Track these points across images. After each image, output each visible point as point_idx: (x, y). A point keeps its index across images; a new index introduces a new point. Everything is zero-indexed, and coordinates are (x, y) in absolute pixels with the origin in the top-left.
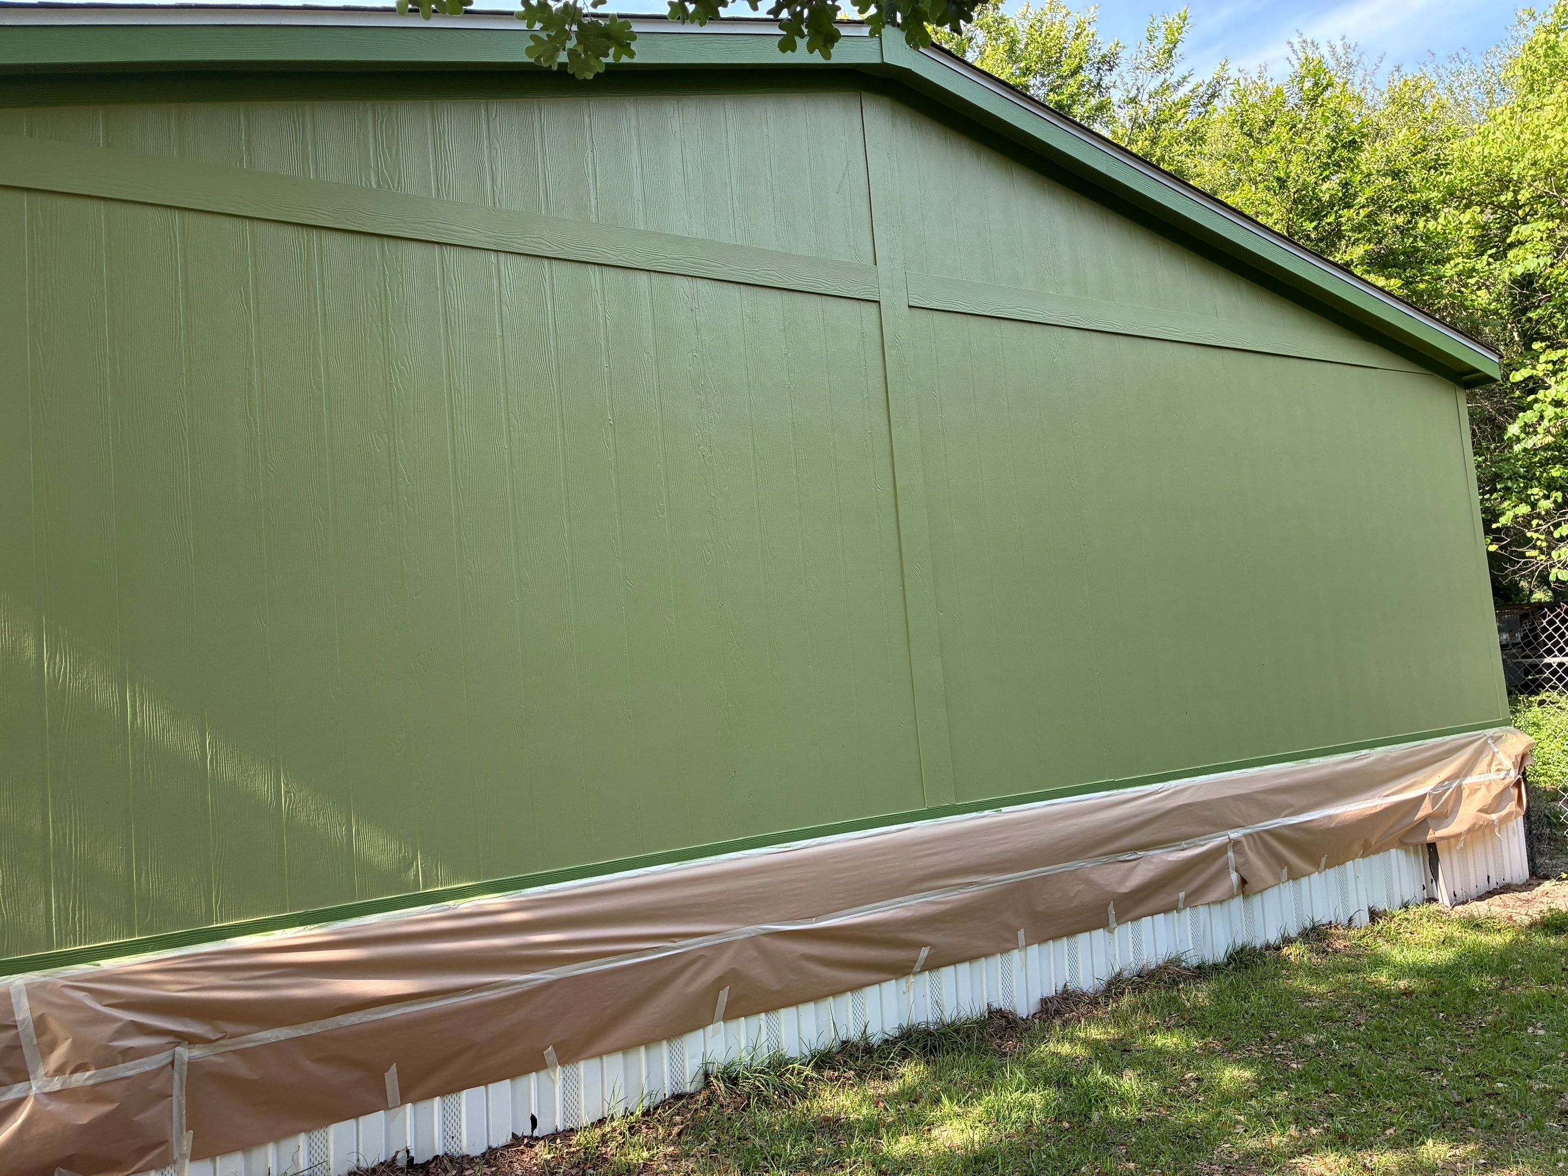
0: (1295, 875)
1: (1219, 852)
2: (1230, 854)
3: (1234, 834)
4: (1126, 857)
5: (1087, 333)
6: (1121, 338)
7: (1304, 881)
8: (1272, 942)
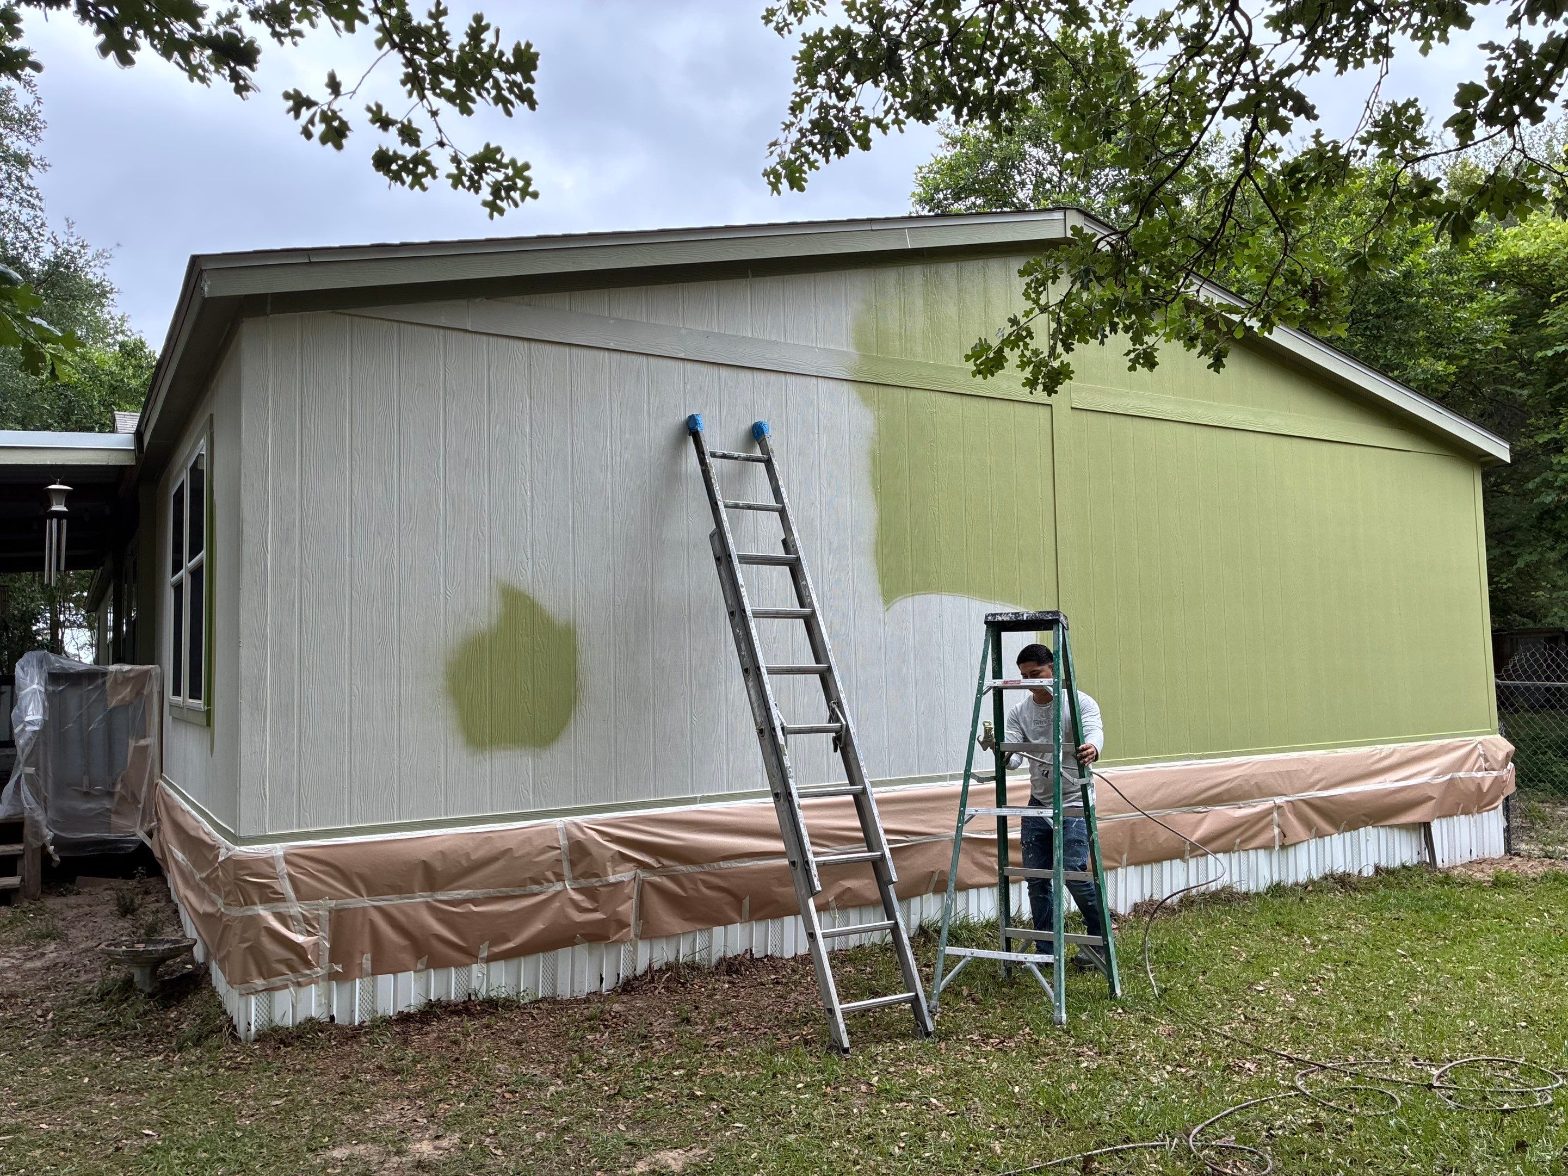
0: (1320, 835)
1: (1269, 812)
2: (1275, 814)
3: (1279, 800)
4: (1200, 809)
5: (1193, 427)
6: (1218, 430)
7: (1327, 839)
8: (1300, 881)
